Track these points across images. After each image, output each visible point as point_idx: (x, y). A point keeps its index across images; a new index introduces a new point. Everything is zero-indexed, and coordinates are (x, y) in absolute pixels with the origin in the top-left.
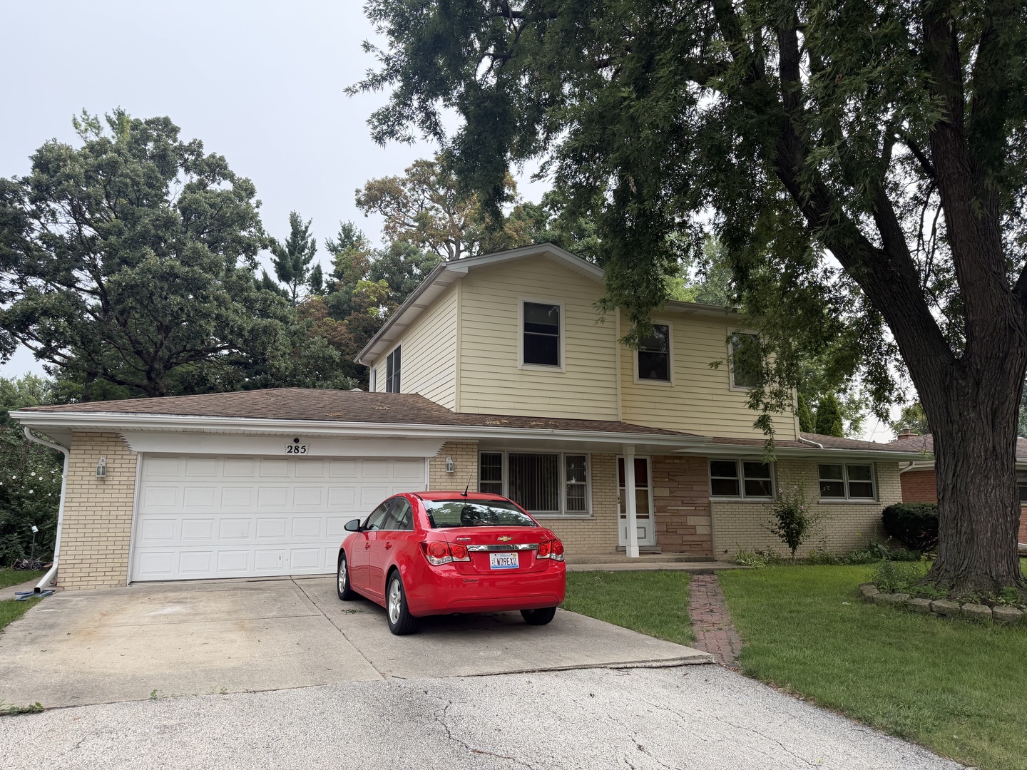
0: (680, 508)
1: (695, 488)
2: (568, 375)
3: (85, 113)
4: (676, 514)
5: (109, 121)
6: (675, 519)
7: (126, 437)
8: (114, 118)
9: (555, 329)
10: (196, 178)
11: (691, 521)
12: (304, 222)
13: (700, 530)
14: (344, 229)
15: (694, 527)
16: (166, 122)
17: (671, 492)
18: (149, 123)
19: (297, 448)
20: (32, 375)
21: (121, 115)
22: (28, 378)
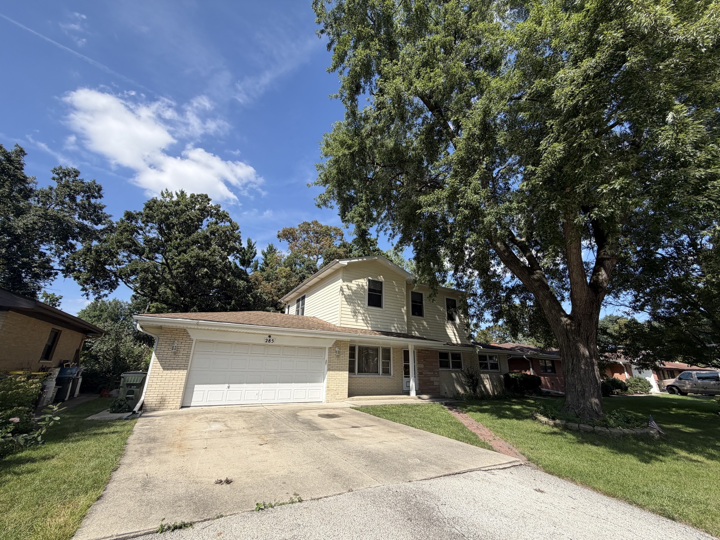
0: (428, 373)
1: (433, 364)
2: (386, 312)
3: (167, 190)
4: (426, 376)
5: (177, 194)
7: (189, 331)
8: (179, 193)
9: (381, 292)
10: (214, 220)
12: (253, 241)
13: (436, 383)
14: (270, 246)
15: (433, 382)
16: (206, 196)
18: (198, 195)
19: (270, 340)
20: (117, 299)
21: (182, 192)
22: (114, 300)
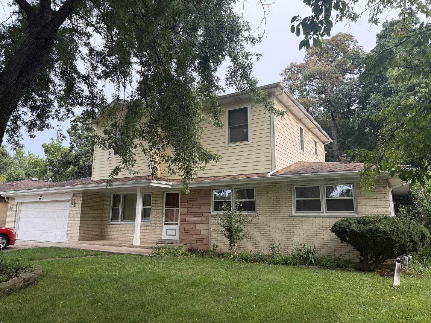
0: (192, 219)
1: (202, 207)
4: (190, 222)
6: (189, 225)
7: (15, 198)
11: (198, 226)
13: (203, 232)
15: (200, 230)
17: (188, 210)
19: (41, 199)
